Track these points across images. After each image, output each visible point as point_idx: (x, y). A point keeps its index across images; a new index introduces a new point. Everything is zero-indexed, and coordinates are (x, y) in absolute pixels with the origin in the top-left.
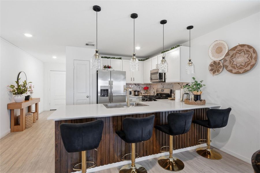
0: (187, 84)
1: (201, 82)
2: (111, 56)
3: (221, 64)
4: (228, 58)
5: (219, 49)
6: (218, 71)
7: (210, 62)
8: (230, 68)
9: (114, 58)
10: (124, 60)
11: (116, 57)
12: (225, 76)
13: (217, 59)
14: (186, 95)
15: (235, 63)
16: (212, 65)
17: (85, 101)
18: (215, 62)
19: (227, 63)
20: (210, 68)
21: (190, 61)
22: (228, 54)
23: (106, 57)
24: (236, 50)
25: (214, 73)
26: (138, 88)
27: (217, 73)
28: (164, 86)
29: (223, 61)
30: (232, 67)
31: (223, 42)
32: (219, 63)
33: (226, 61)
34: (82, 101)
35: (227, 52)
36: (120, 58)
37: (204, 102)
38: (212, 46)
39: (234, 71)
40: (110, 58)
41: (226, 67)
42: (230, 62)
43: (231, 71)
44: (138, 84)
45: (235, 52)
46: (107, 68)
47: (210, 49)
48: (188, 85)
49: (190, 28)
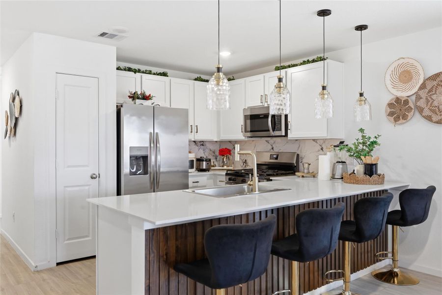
0: (342, 143)
1: (376, 137)
2: (143, 68)
3: (411, 104)
4: (423, 94)
5: (405, 75)
6: (405, 117)
7: (388, 98)
8: (427, 112)
9: (150, 73)
10: (174, 80)
11: (154, 70)
12: (417, 126)
13: (403, 95)
14: (341, 166)
15: (436, 103)
16: (391, 104)
17: (87, 188)
18: (398, 100)
19: (421, 103)
20: (389, 110)
21: (361, 95)
22: (423, 86)
23: (130, 70)
24: (438, 79)
25: (396, 119)
26: (201, 151)
27: (401, 121)
28: (274, 146)
29: (414, 98)
30: (431, 110)
31: (415, 63)
32: (406, 102)
33: (421, 98)
34: (77, 188)
35: (421, 82)
36: (164, 74)
37: (382, 178)
38: (392, 68)
39: (435, 118)
40: (139, 71)
41: (421, 110)
42: (428, 101)
43: (429, 118)
44: (200, 142)
45: (435, 83)
46: (138, 98)
47: (389, 72)
48: (345, 144)
49: (361, 28)
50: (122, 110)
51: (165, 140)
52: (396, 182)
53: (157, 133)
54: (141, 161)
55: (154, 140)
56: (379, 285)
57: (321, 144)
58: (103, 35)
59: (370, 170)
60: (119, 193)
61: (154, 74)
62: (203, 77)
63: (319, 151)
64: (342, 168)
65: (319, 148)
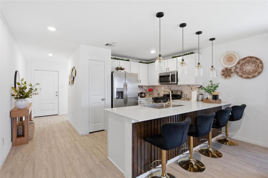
0: (201, 86)
1: (217, 84)
2: (120, 58)
3: (233, 71)
4: (238, 66)
5: (230, 58)
6: (230, 76)
7: (222, 68)
8: (240, 74)
9: (123, 60)
10: (132, 62)
11: (124, 59)
12: (235, 79)
13: (229, 67)
14: (201, 96)
15: (244, 70)
16: (223, 70)
17: (100, 104)
18: (226, 69)
19: (238, 70)
20: (222, 73)
21: (212, 67)
22: (238, 63)
23: (115, 59)
24: (246, 60)
25: (226, 77)
26: (141, 90)
27: (228, 77)
28: (171, 88)
29: (234, 68)
30: (242, 73)
31: (235, 54)
32: (230, 70)
33: (237, 68)
34: (96, 104)
35: (237, 61)
36: (128, 60)
37: (220, 101)
38: (224, 56)
39: (244, 76)
40: (119, 59)
41: (237, 73)
42: (240, 69)
43: (241, 76)
44: (141, 86)
45: (244, 62)
46: (119, 69)
47: (222, 57)
48: (203, 87)
49: (212, 39)
50: (113, 74)
51: (129, 86)
52: (226, 102)
53: (126, 83)
54: (121, 94)
55: (126, 85)
56: (221, 146)
57: (191, 87)
58: (107, 45)
59: (215, 97)
60: (112, 107)
61: (124, 60)
62: (142, 61)
63: (190, 90)
64: (202, 97)
65: (191, 88)
